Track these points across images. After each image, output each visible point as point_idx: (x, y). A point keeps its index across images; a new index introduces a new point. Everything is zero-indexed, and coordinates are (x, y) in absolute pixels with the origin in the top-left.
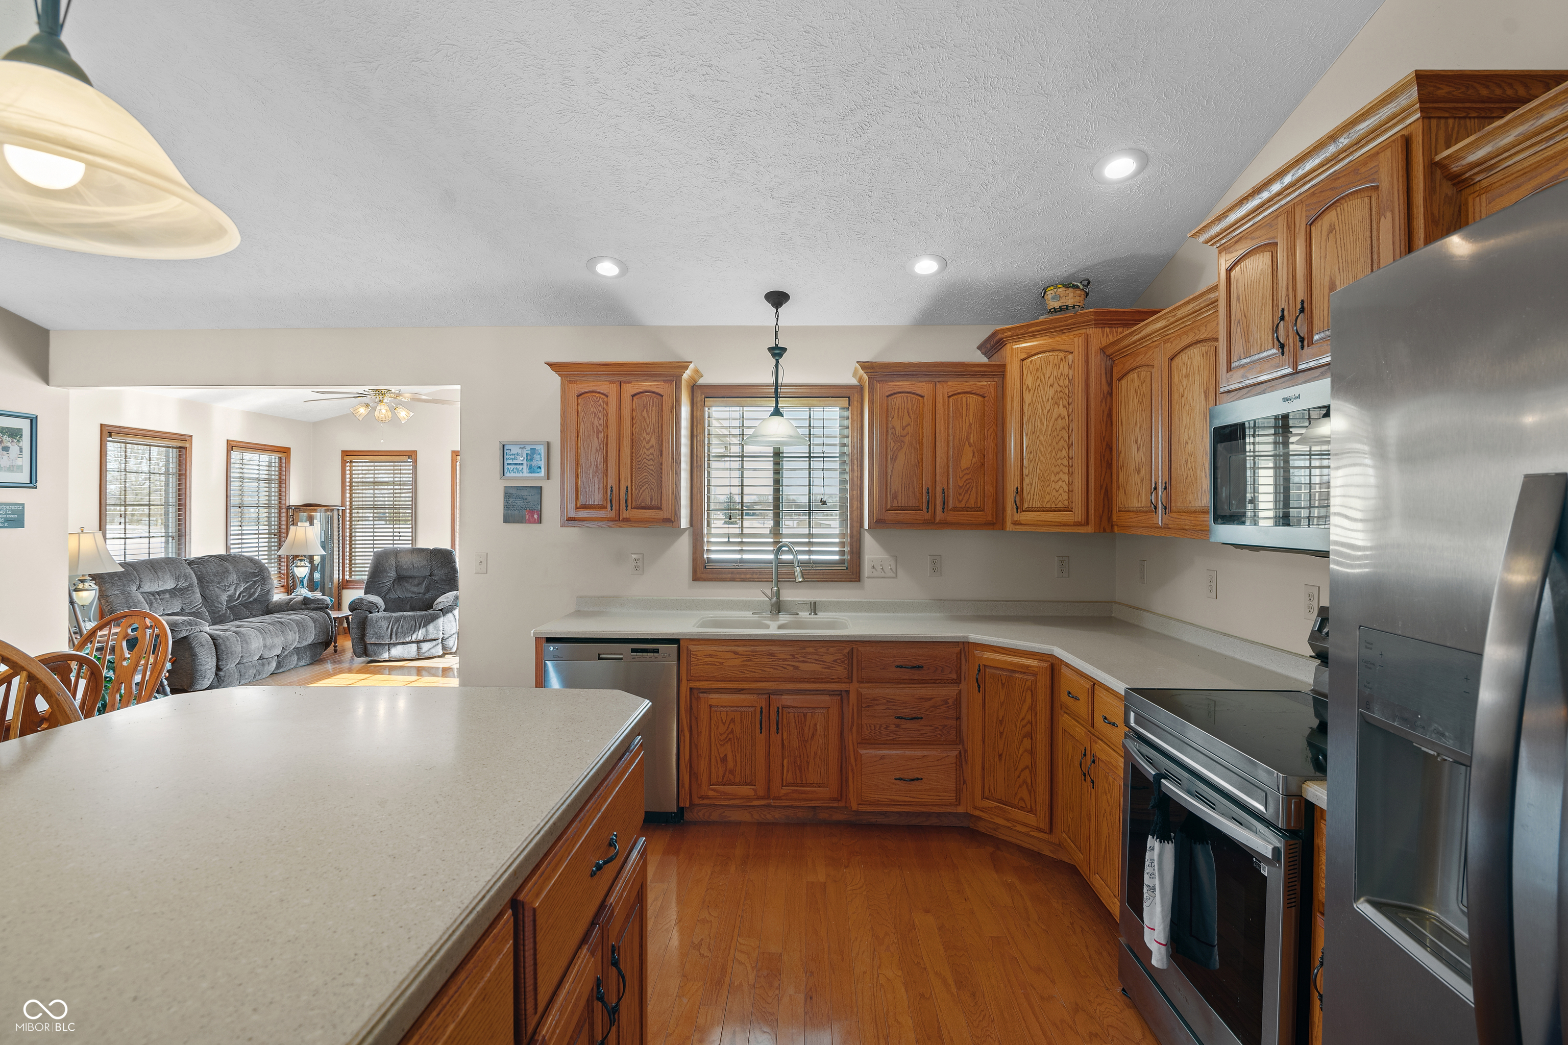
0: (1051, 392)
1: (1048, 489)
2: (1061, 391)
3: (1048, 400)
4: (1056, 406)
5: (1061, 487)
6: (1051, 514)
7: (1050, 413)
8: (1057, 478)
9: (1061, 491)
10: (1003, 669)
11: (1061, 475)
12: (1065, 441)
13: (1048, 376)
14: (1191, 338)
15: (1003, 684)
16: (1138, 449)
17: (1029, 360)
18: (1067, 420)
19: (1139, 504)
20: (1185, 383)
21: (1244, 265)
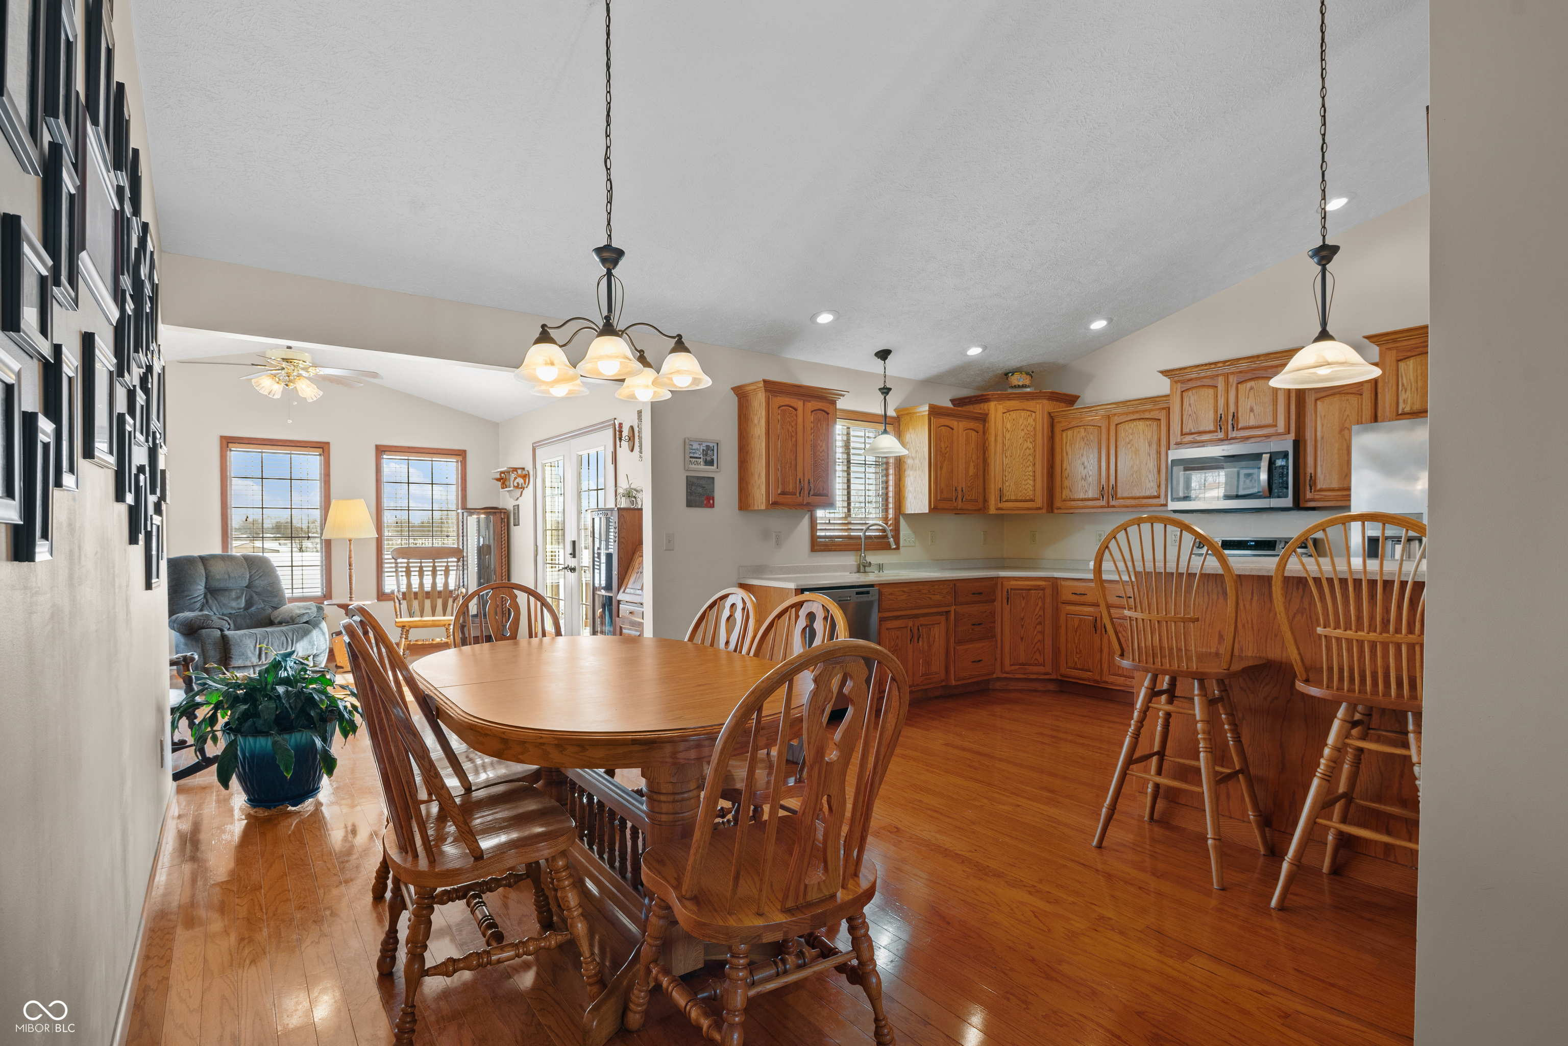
0: (1023, 433)
1: (1020, 489)
2: (1029, 434)
3: (1020, 438)
4: (1025, 442)
5: (1029, 488)
6: (1022, 503)
7: (1022, 445)
8: (1026, 482)
9: (1028, 490)
10: (1022, 589)
11: (1029, 481)
12: (1031, 462)
13: (1021, 424)
14: (1136, 416)
15: (1024, 598)
16: (1084, 468)
17: (1008, 414)
18: (1032, 450)
19: (1086, 497)
20: (1131, 437)
21: (1194, 391)
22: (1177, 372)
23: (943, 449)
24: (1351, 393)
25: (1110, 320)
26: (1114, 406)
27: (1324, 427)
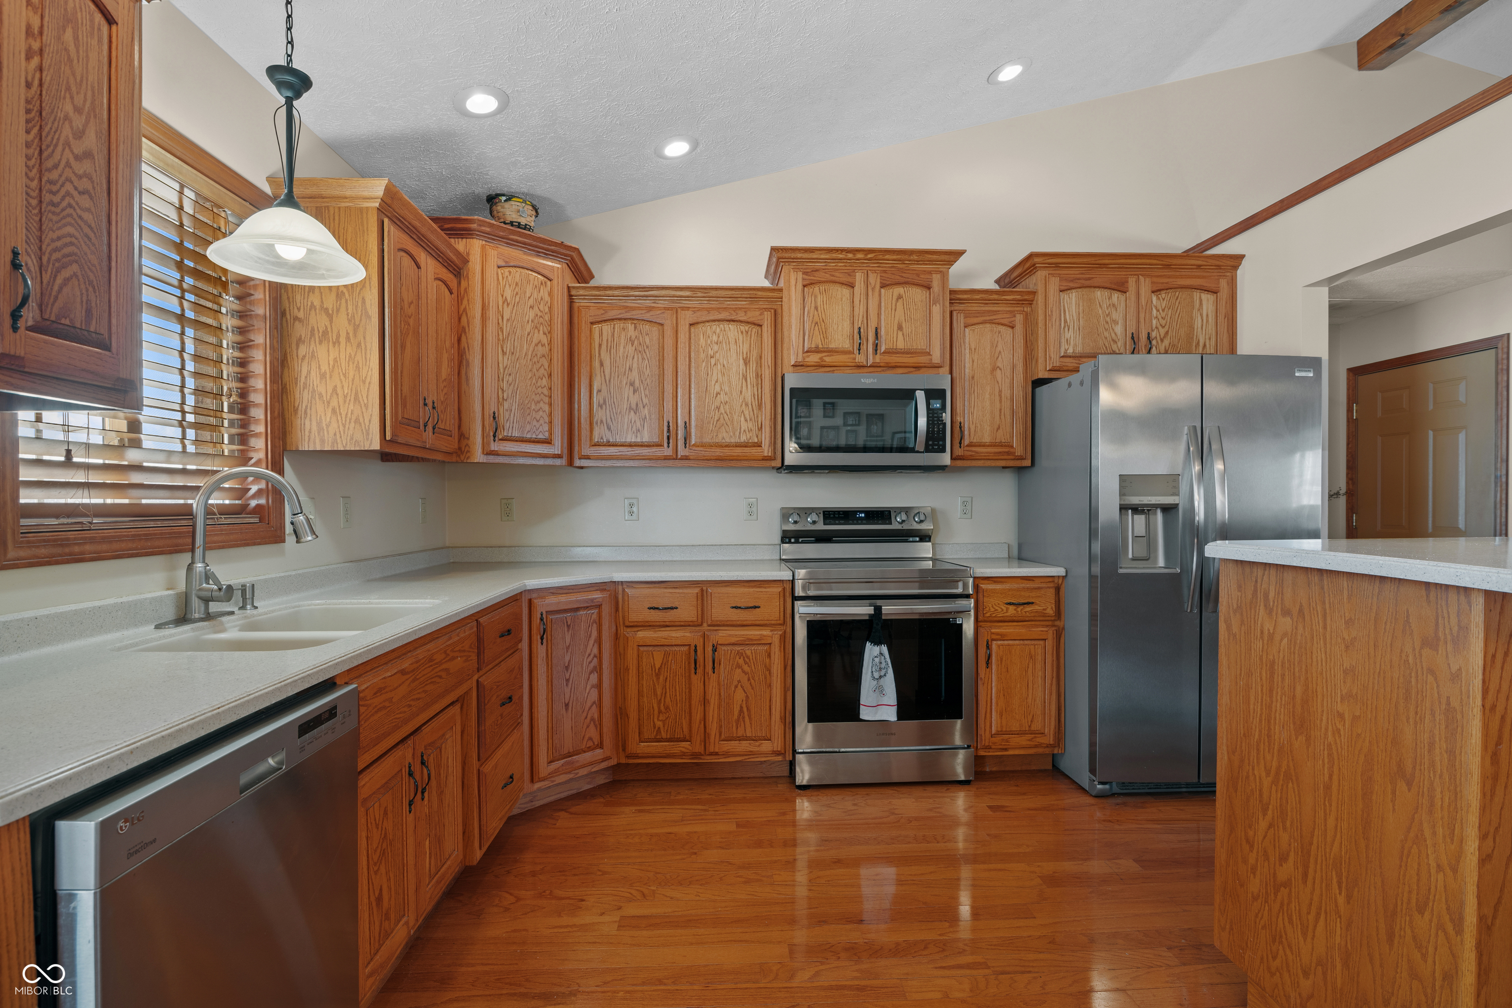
0: (532, 314)
1: (528, 418)
2: (541, 317)
3: (528, 322)
4: (536, 330)
5: (541, 417)
6: (531, 445)
7: (530, 336)
8: (538, 407)
9: (542, 421)
10: (564, 610)
11: (542, 404)
12: (545, 370)
13: (528, 295)
14: (724, 315)
15: (568, 626)
16: (635, 391)
17: (507, 270)
18: (547, 348)
19: (639, 440)
20: (716, 347)
21: (822, 287)
22: (799, 255)
23: (406, 306)
24: (1002, 325)
25: (695, 145)
26: (688, 293)
27: (975, 364)
